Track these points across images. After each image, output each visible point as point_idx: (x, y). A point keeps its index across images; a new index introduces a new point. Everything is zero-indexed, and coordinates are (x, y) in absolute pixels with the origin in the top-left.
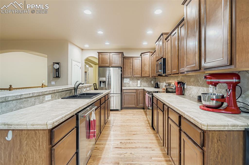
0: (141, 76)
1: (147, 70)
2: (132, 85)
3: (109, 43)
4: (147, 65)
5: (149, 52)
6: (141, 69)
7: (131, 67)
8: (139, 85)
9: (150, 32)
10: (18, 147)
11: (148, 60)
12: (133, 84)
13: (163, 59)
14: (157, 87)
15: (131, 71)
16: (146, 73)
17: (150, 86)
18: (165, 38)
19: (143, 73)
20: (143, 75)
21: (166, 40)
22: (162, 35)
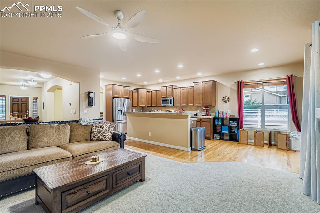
0: (137, 106)
1: (144, 102)
5: (146, 89)
11: (144, 94)
13: (173, 98)
16: (142, 104)
18: (174, 88)
19: (139, 103)
20: (140, 105)
21: (174, 89)
22: (172, 86)
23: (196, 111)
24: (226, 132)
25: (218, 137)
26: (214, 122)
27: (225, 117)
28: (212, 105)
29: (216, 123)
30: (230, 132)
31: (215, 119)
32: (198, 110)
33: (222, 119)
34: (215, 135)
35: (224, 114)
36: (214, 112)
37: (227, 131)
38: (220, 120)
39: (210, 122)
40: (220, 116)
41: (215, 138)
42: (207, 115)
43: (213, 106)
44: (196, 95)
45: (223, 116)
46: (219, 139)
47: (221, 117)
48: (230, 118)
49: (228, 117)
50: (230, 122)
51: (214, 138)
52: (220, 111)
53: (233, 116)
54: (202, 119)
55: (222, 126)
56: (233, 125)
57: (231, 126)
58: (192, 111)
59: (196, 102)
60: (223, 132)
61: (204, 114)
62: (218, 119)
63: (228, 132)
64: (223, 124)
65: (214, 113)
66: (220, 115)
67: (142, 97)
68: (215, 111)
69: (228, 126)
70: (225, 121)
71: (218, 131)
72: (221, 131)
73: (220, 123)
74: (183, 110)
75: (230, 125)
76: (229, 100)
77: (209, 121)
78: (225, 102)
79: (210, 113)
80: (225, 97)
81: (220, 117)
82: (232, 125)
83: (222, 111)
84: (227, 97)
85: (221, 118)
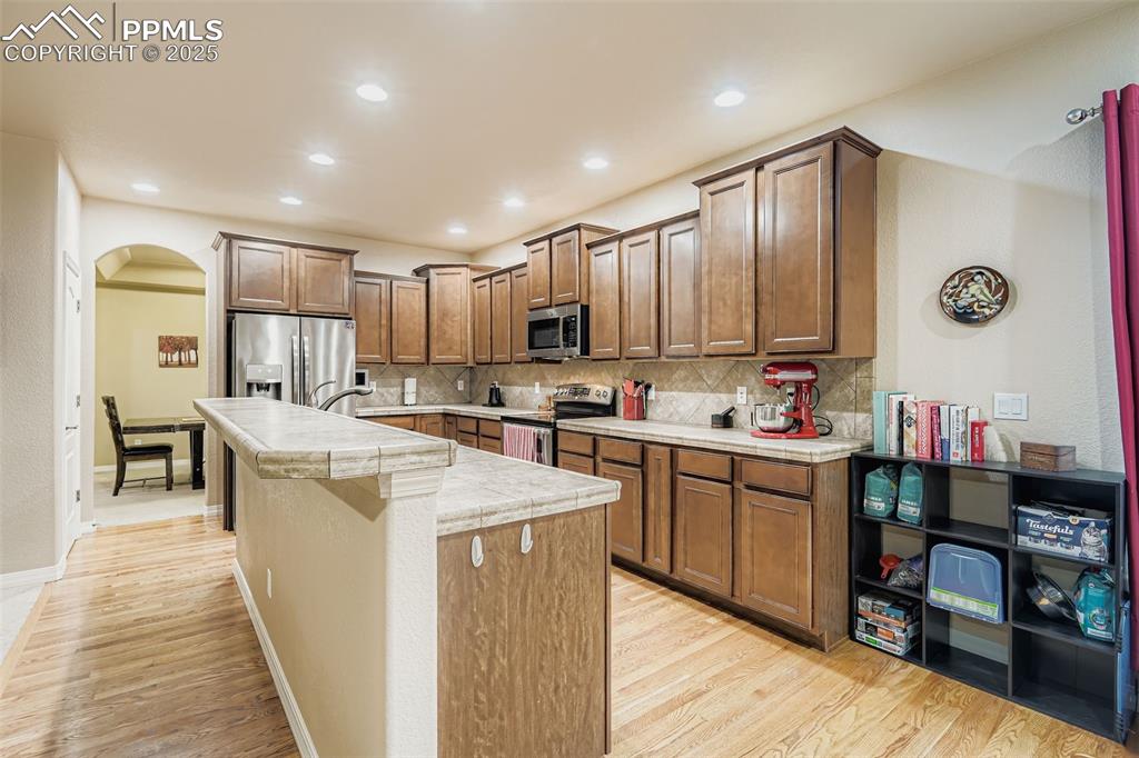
0: (423, 360)
1: (457, 338)
2: (377, 401)
3: (298, 198)
4: (454, 316)
5: (467, 266)
6: (423, 329)
7: (384, 322)
8: (410, 399)
9: (513, 202)
10: (545, 567)
11: (459, 298)
12: (383, 395)
13: (582, 306)
14: (495, 401)
15: (384, 336)
16: (450, 348)
17: (453, 401)
18: (585, 241)
19: (434, 347)
20: (435, 357)
21: (589, 246)
22: (577, 227)
23: (724, 397)
24: (972, 606)
25: (894, 630)
26: (857, 490)
27: (958, 455)
28: (834, 350)
29: (877, 505)
30: (1021, 607)
31: (862, 465)
32: (742, 389)
33: (937, 475)
34: (864, 603)
35: (954, 431)
36: (862, 402)
37: (982, 597)
38: (911, 480)
39: (809, 497)
40: (916, 445)
41: (861, 634)
42: (798, 426)
43: (845, 351)
44: (710, 272)
45: (945, 444)
46: (900, 650)
47: (925, 454)
48: (1018, 469)
49: (997, 452)
50: (1016, 514)
51: (852, 637)
52: (917, 397)
53: (1054, 452)
54: (746, 466)
55: (931, 541)
56: (1058, 549)
57: (1027, 557)
58: (700, 389)
59: (710, 322)
60: (938, 596)
61: (773, 418)
62: (896, 467)
63: (992, 611)
64: (939, 524)
65: (861, 417)
66: (911, 433)
67: (444, 314)
68: (868, 395)
69: (1001, 554)
70: (961, 492)
71: (893, 581)
72: (921, 588)
73: (910, 509)
74: (648, 387)
75: (1024, 541)
76: (1003, 302)
77: (803, 487)
78: (964, 316)
79: (829, 414)
80: (967, 275)
81: (910, 453)
82: (1042, 546)
83: (931, 396)
84: (982, 270)
85: (918, 464)
